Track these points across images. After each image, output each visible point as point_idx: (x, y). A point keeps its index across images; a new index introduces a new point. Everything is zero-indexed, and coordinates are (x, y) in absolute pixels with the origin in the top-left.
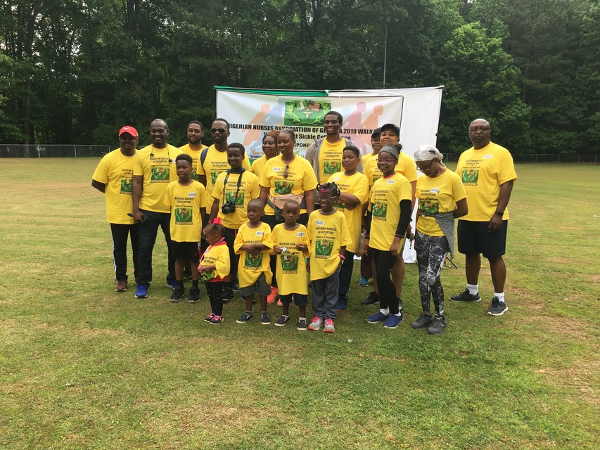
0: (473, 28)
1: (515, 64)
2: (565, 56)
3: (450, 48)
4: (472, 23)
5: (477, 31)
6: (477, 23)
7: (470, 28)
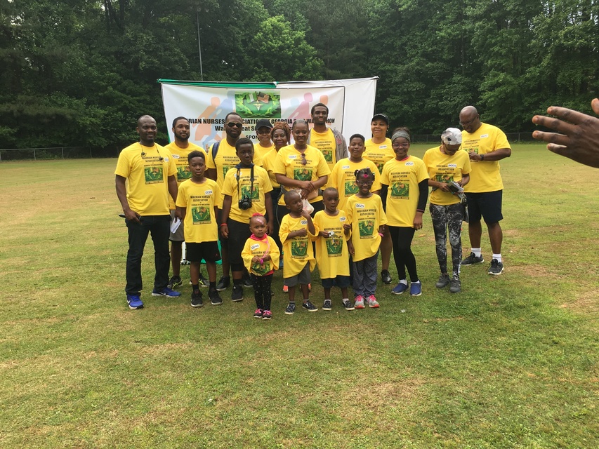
0: (278, 21)
1: (318, 56)
2: (358, 49)
3: (260, 40)
4: (277, 17)
5: (282, 25)
6: (281, 16)
7: (276, 21)
